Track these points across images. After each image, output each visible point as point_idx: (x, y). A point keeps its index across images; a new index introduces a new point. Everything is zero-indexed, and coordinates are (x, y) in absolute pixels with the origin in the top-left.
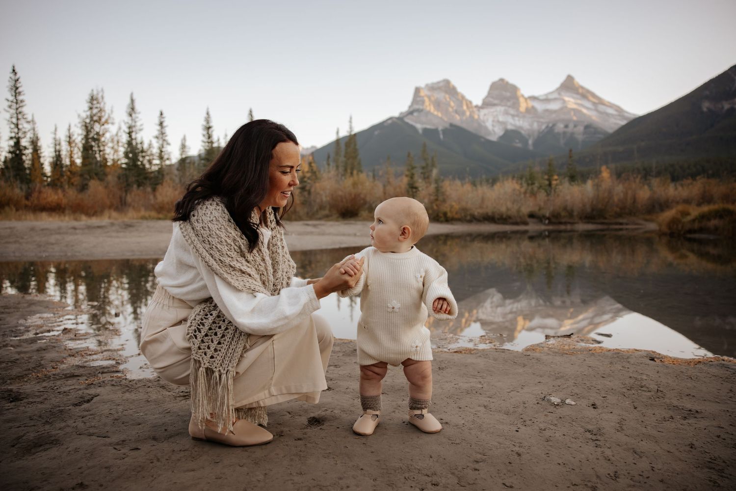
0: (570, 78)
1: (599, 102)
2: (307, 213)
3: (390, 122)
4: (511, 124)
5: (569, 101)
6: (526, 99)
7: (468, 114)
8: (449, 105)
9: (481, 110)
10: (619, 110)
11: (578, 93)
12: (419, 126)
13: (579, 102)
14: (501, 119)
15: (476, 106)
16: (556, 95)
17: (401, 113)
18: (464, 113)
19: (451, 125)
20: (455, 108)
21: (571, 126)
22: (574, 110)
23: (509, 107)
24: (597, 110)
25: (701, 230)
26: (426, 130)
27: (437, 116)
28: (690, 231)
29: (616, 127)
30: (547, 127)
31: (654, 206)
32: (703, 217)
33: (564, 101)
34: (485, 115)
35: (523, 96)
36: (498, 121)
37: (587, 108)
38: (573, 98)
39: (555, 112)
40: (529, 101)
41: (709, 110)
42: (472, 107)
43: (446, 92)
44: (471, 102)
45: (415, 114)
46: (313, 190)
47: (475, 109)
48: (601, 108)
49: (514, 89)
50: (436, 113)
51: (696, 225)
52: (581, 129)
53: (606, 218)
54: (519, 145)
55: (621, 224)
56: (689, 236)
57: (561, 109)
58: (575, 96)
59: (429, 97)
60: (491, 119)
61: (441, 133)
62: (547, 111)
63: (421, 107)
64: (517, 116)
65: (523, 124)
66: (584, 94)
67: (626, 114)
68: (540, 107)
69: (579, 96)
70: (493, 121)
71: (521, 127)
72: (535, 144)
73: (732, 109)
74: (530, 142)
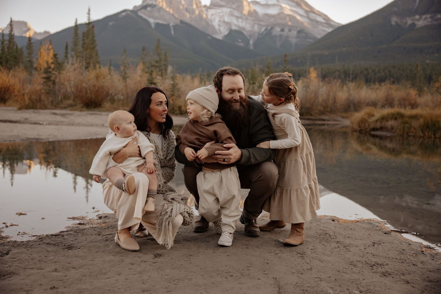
1: (311, 10)
2: (52, 102)
3: (124, 14)
4: (235, 25)
5: (286, 8)
6: (249, 3)
7: (197, 12)
9: (209, 10)
10: (327, 19)
12: (152, 21)
13: (294, 9)
14: (227, 19)
17: (135, 7)
18: (193, 12)
19: (182, 22)
20: (185, 6)
21: (286, 30)
22: (289, 15)
23: (234, 9)
24: (308, 18)
25: (382, 129)
26: (157, 24)
27: (168, 13)
28: (374, 129)
29: (323, 34)
31: (349, 106)
32: (383, 118)
33: (282, 8)
34: (212, 15)
36: (224, 22)
37: (301, 15)
38: (289, 5)
39: (273, 16)
40: (251, 5)
41: (397, 24)
42: (201, 7)
45: (149, 9)
46: (57, 80)
47: (204, 9)
48: (312, 16)
50: (168, 9)
51: (378, 125)
52: (294, 33)
53: (312, 115)
54: (241, 44)
55: (324, 120)
56: (373, 133)
57: (279, 14)
58: (291, 3)
60: (217, 20)
61: (172, 28)
62: (266, 15)
63: (154, 3)
64: (241, 18)
65: (246, 26)
67: (332, 23)
69: (294, 4)
70: (219, 21)
71: (244, 29)
72: (255, 44)
73: (413, 25)
74: (251, 42)
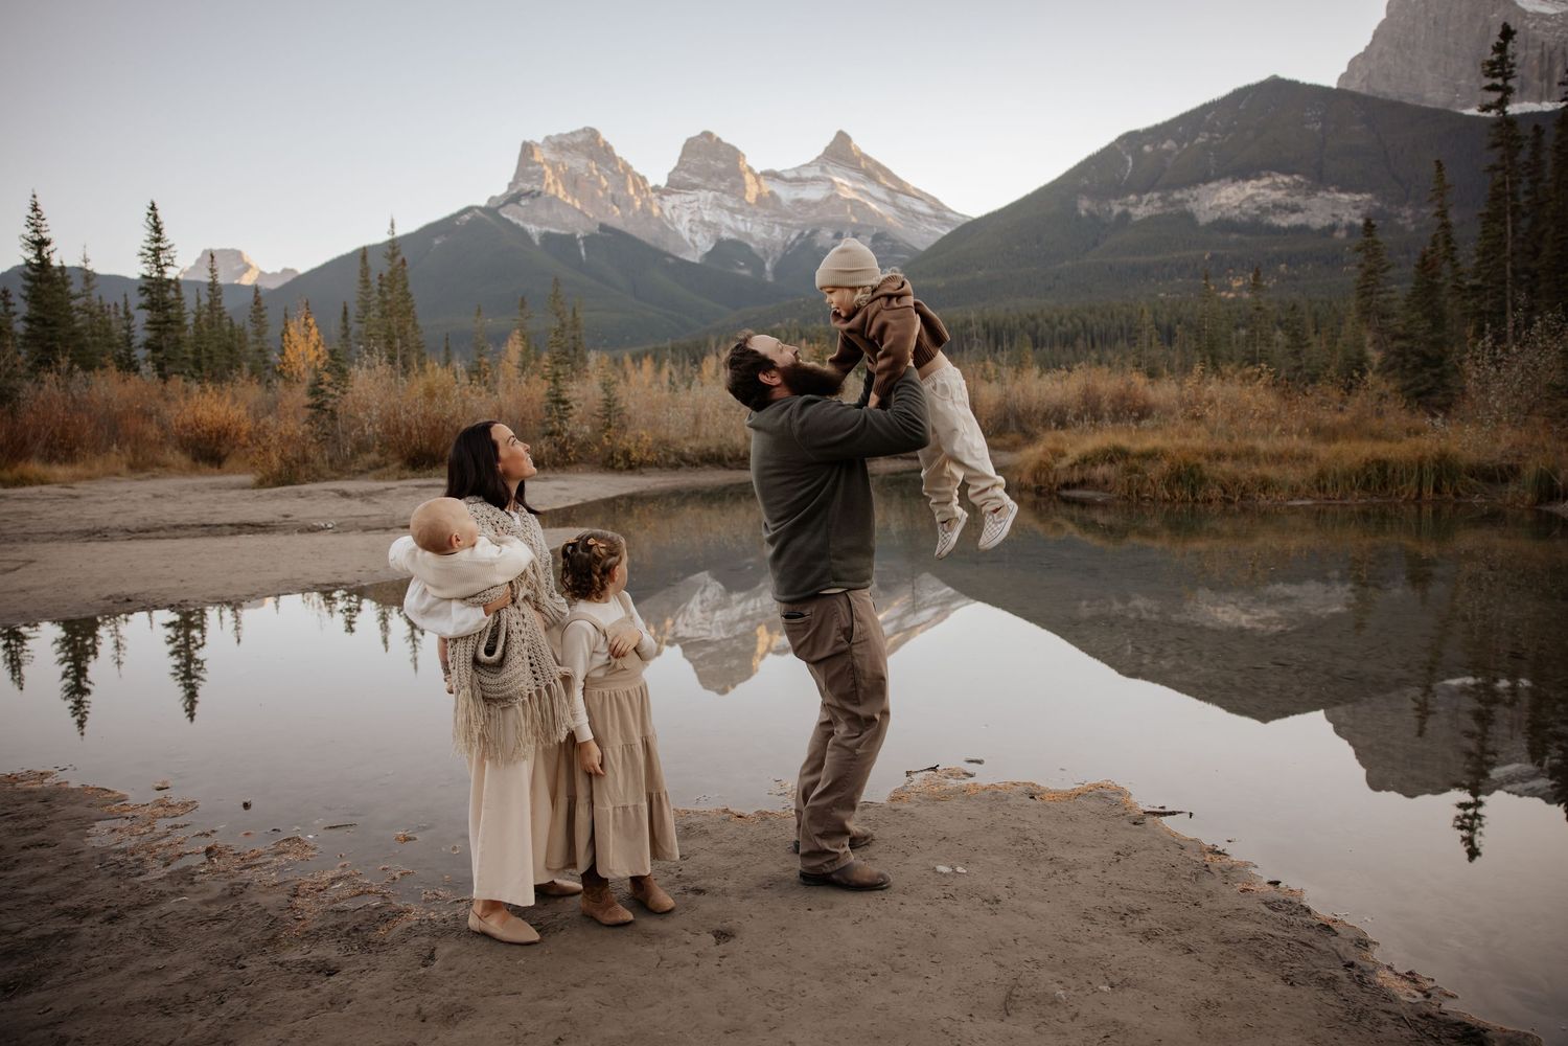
0: (842, 138)
1: (897, 188)
3: (467, 217)
4: (729, 228)
5: (841, 184)
6: (757, 177)
7: (638, 205)
8: (597, 183)
9: (666, 197)
10: (935, 204)
11: (859, 170)
12: (533, 230)
13: (861, 186)
14: (708, 216)
15: (656, 189)
16: (815, 172)
17: (492, 199)
18: (629, 202)
19: (603, 228)
20: (610, 192)
22: (851, 203)
23: (724, 192)
24: (895, 205)
25: (1083, 483)
26: (548, 239)
27: (571, 208)
28: (1068, 485)
29: (931, 241)
30: (800, 236)
32: (1086, 461)
33: (833, 185)
34: (674, 209)
35: (751, 170)
36: (702, 222)
37: (877, 200)
38: (850, 178)
39: (816, 204)
40: (763, 182)
41: (1091, 215)
42: (646, 190)
43: (591, 157)
44: (643, 179)
45: (524, 202)
47: (653, 195)
48: (903, 200)
49: (734, 154)
50: (569, 201)
51: (1076, 476)
54: (746, 272)
56: (1065, 493)
57: (828, 199)
58: (853, 174)
59: (553, 166)
60: (686, 218)
61: (581, 244)
62: (799, 201)
63: (536, 187)
64: (741, 211)
65: (756, 230)
66: (872, 172)
67: (949, 215)
68: (785, 194)
69: (860, 176)
70: (692, 221)
71: (749, 235)
72: (776, 271)
73: (1125, 216)
74: (768, 266)
